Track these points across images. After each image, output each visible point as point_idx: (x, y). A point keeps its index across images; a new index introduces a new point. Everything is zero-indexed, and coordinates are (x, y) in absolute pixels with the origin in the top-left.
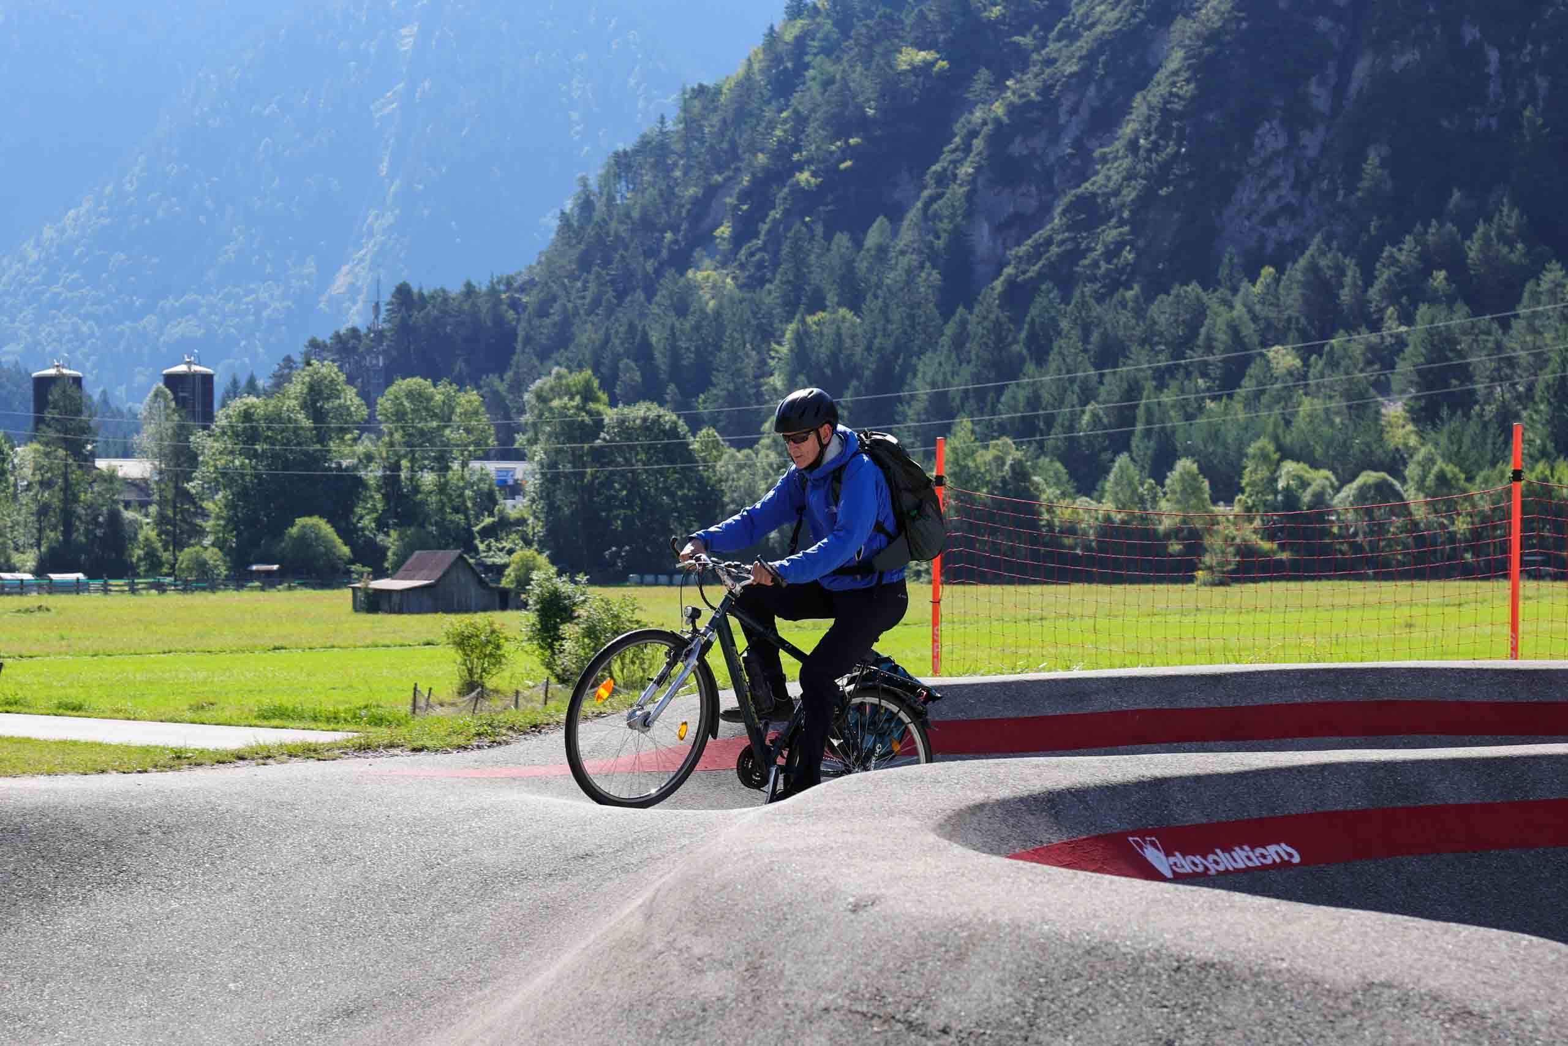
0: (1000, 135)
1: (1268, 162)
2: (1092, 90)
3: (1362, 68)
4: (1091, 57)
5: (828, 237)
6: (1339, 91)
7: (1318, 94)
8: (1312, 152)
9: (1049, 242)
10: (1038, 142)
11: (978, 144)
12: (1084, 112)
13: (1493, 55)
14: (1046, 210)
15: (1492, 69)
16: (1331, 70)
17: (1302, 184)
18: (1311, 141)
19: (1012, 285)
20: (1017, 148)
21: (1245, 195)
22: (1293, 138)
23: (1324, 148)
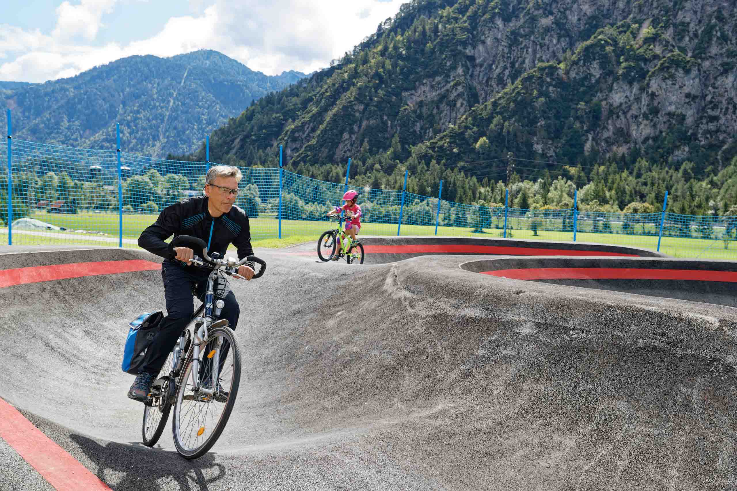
0: (293, 131)
1: (345, 140)
2: (311, 124)
3: (365, 123)
4: (311, 117)
5: (258, 150)
6: (360, 127)
7: (356, 128)
8: (354, 139)
9: (302, 153)
10: (301, 133)
11: (289, 133)
12: (310, 128)
13: (389, 122)
14: (301, 147)
15: (389, 125)
16: (358, 122)
17: (352, 145)
18: (354, 137)
19: (294, 161)
20: (296, 135)
21: (341, 146)
22: (350, 137)
23: (356, 138)
